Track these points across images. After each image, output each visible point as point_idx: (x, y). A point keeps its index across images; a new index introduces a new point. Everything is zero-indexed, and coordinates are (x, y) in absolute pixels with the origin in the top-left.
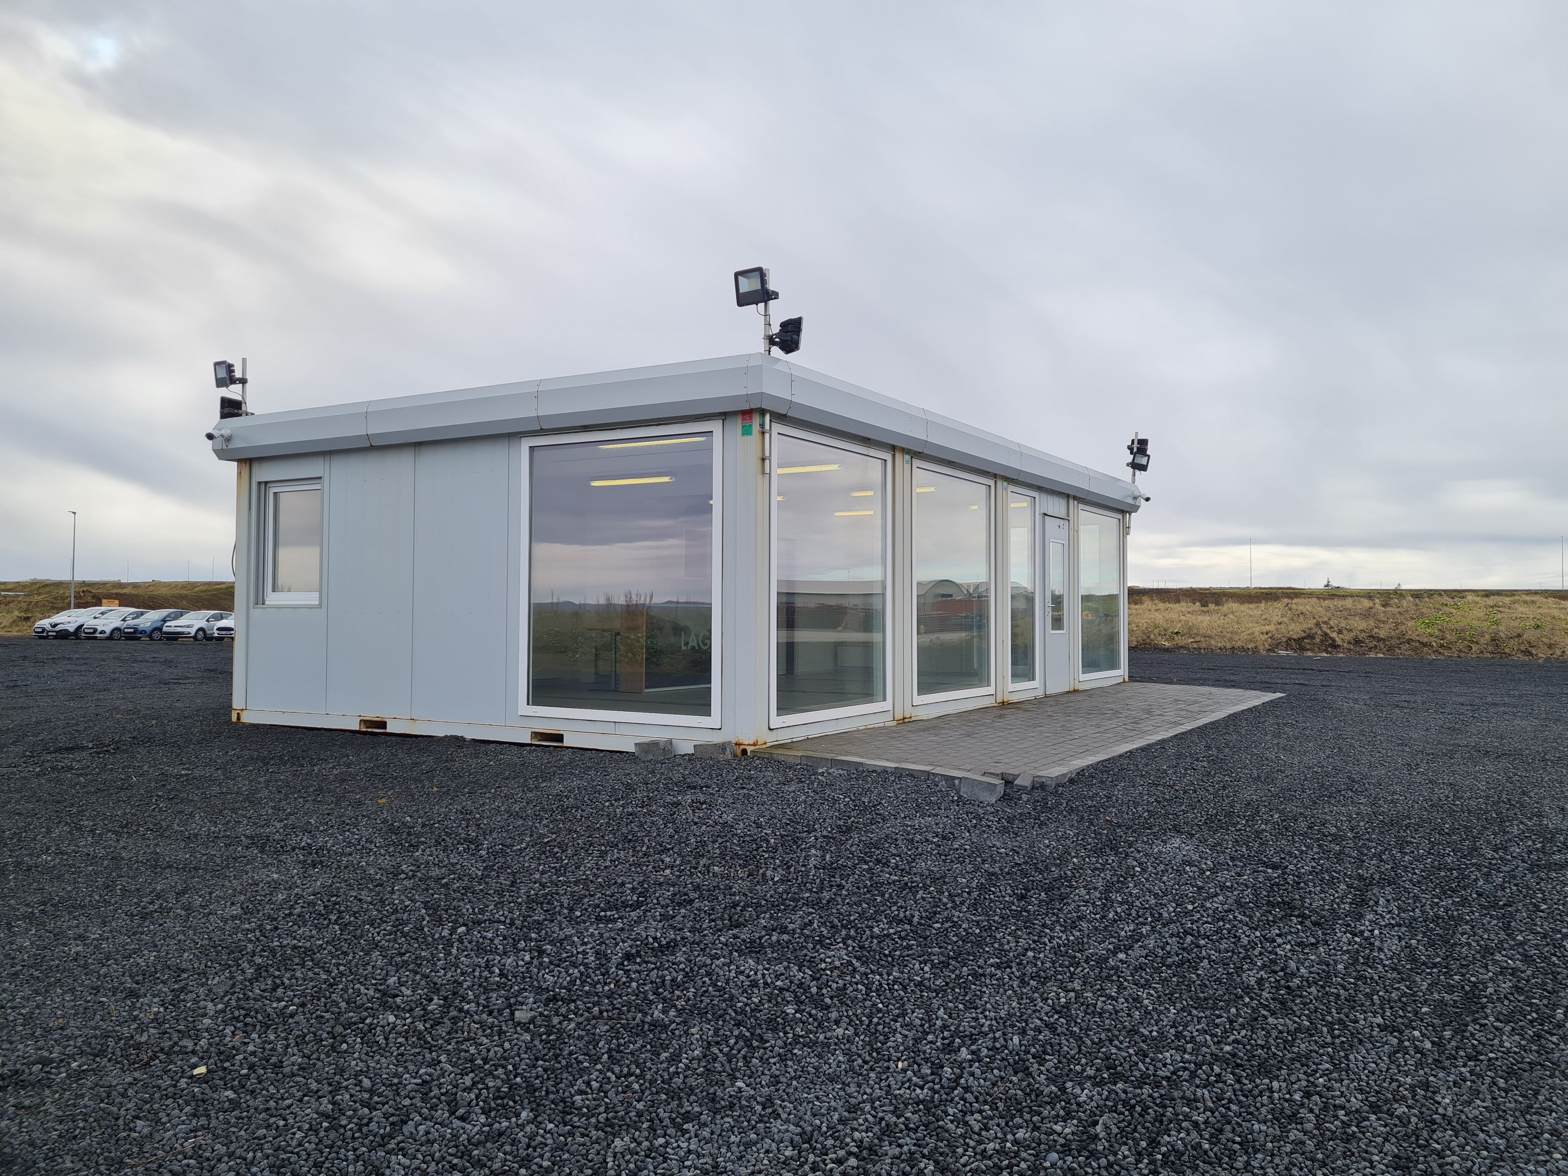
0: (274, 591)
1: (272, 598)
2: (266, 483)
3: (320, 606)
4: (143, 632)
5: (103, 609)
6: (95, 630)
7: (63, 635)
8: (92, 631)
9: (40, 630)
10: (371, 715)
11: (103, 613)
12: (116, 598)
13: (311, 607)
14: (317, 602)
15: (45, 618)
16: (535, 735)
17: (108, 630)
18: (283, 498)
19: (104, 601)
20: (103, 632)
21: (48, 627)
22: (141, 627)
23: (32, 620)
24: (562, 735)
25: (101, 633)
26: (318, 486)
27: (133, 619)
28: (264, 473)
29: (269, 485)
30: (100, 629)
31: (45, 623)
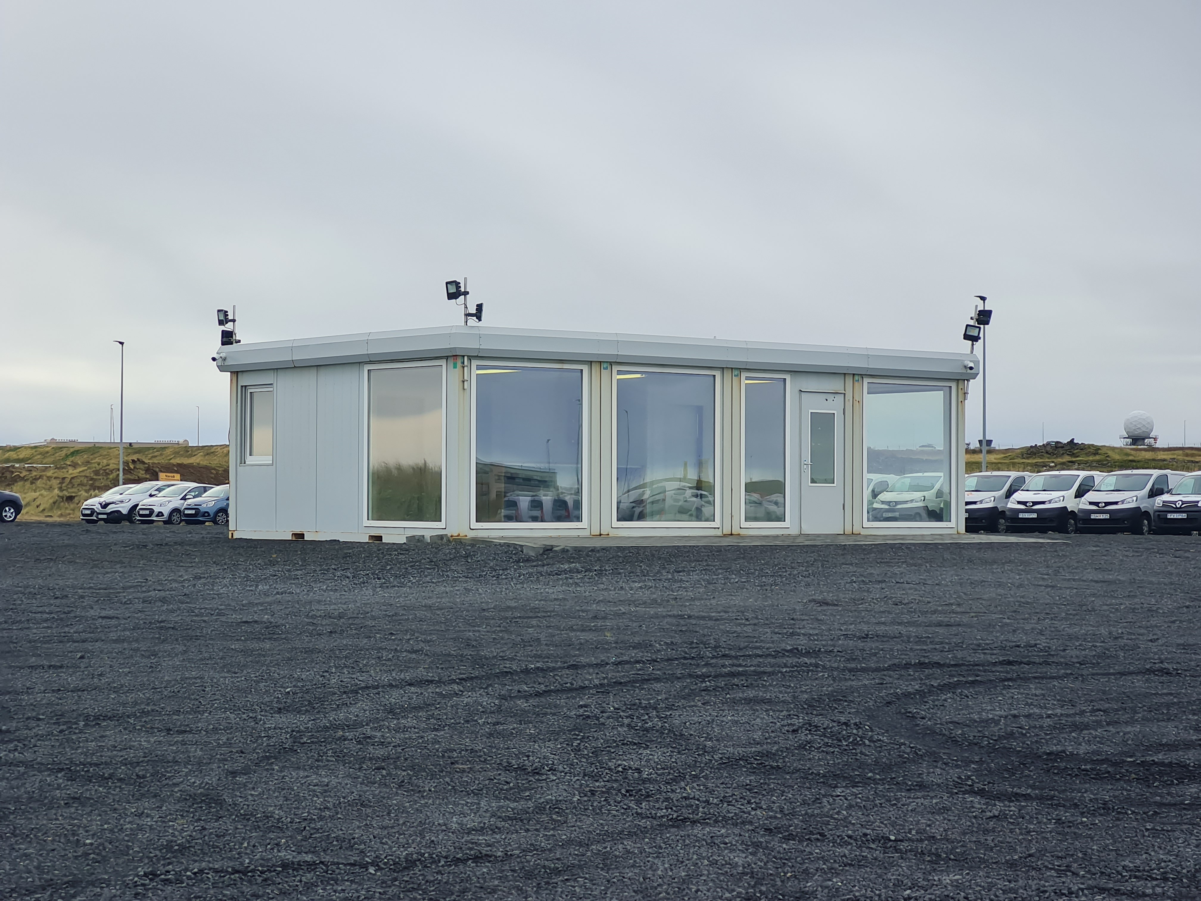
0: (250, 455)
1: (250, 460)
2: (246, 386)
3: (272, 464)
4: (206, 514)
5: (160, 483)
6: (152, 511)
7: (115, 518)
8: (147, 512)
9: (88, 512)
10: (298, 531)
11: (159, 490)
12: (177, 472)
13: (268, 465)
14: (271, 462)
15: (91, 497)
16: (371, 537)
17: (166, 511)
18: (255, 396)
19: (162, 475)
20: (160, 514)
21: (98, 508)
22: (203, 508)
23: (76, 500)
24: (381, 537)
25: (157, 516)
26: (271, 389)
27: (194, 497)
28: (244, 380)
29: (247, 388)
30: (157, 510)
31: (94, 502)
